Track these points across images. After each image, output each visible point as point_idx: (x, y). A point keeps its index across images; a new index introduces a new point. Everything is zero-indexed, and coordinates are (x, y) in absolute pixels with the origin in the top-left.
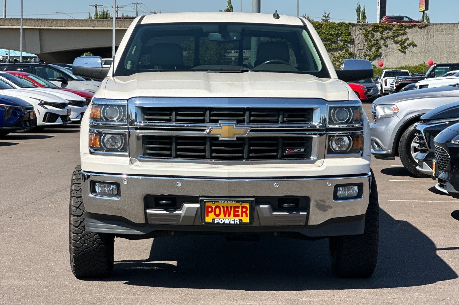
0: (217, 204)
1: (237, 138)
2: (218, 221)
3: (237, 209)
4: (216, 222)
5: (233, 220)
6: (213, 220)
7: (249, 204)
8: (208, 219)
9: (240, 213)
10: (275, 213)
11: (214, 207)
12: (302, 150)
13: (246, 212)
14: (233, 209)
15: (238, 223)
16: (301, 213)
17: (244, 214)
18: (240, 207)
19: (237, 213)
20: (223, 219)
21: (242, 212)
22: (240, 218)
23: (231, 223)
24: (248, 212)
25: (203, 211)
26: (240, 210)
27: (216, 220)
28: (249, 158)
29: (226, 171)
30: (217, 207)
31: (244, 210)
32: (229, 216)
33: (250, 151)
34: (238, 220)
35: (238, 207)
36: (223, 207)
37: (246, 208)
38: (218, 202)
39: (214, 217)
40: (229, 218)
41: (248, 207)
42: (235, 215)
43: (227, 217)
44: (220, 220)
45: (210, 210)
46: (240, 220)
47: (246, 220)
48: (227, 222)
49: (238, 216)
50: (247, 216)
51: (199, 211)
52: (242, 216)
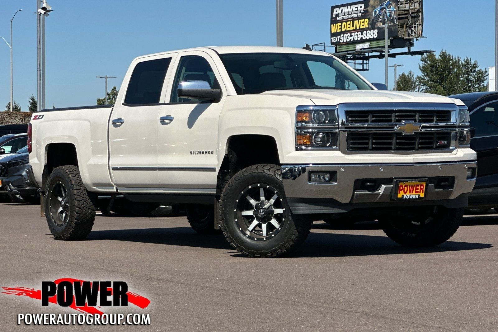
0: (406, 183)
1: (415, 133)
2: (405, 197)
3: (417, 187)
4: (404, 198)
5: (414, 196)
6: (403, 196)
7: (425, 183)
8: (399, 196)
9: (419, 190)
10: (436, 190)
11: (404, 186)
12: (446, 142)
13: (422, 189)
14: (415, 187)
15: (418, 198)
16: (450, 189)
17: (422, 191)
18: (420, 185)
19: (417, 190)
20: (409, 195)
21: (421, 189)
22: (419, 194)
23: (413, 198)
24: (424, 189)
25: (397, 189)
26: (419, 187)
27: (404, 196)
28: (419, 149)
29: (412, 158)
30: (406, 186)
31: (422, 187)
32: (412, 192)
33: (420, 143)
34: (418, 196)
35: (418, 185)
36: (410, 186)
37: (423, 185)
38: (408, 182)
39: (403, 194)
40: (412, 194)
41: (425, 185)
42: (416, 192)
43: (411, 194)
44: (407, 196)
45: (401, 188)
46: (419, 195)
47: (422, 195)
48: (411, 197)
49: (417, 192)
50: (423, 192)
51: (394, 190)
52: (420, 192)
